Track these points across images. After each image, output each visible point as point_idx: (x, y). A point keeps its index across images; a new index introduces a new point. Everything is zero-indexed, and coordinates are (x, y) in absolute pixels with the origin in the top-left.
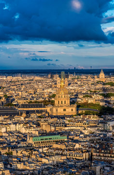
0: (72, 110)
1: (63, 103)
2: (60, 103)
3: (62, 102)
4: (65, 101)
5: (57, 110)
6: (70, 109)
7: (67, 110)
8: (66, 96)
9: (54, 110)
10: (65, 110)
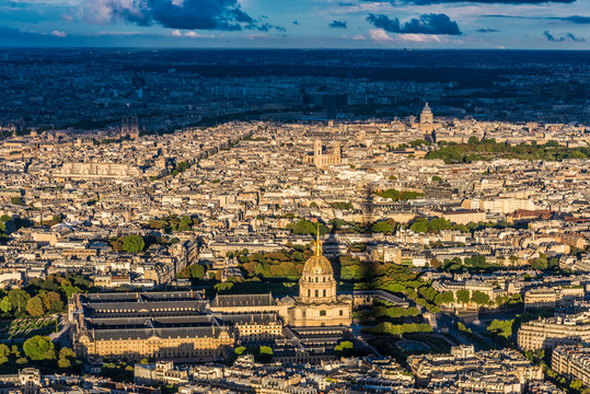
0: (341, 313)
1: (321, 294)
2: (313, 294)
3: (317, 291)
4: (324, 291)
5: (304, 314)
6: (337, 310)
7: (329, 313)
8: (327, 277)
9: (298, 312)
10: (323, 313)
